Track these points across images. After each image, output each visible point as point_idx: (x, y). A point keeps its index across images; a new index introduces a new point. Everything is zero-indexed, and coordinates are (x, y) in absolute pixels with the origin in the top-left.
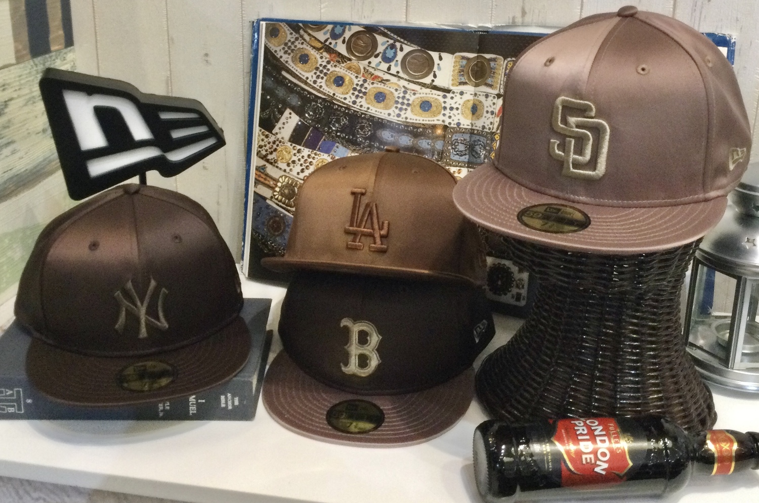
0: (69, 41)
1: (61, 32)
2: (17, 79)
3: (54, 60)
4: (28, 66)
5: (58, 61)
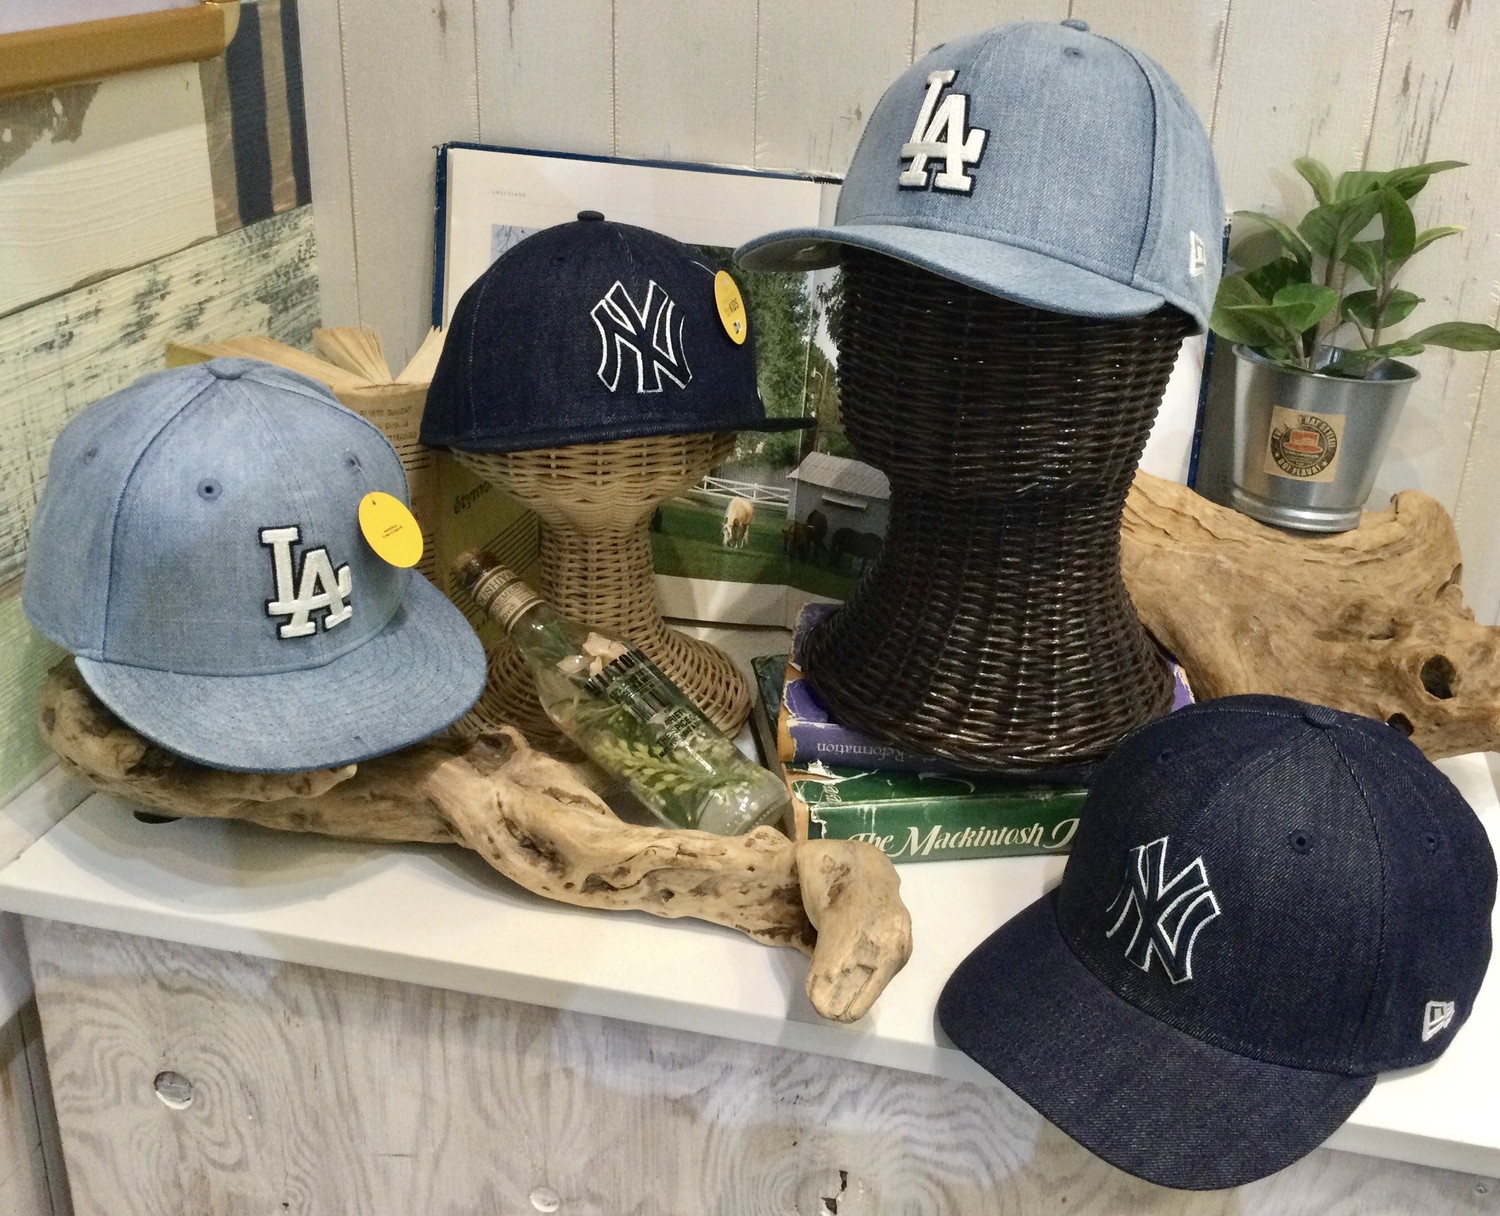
0: (304, 196)
1: (291, 179)
2: (219, 263)
3: (279, 229)
4: (238, 239)
5: (286, 231)
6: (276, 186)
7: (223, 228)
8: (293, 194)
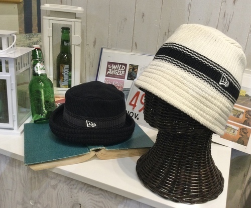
0: (40, 31)
1: (37, 28)
3: (33, 36)
4: (24, 36)
5: (35, 36)
6: (33, 28)
7: (20, 33)
8: (37, 30)
